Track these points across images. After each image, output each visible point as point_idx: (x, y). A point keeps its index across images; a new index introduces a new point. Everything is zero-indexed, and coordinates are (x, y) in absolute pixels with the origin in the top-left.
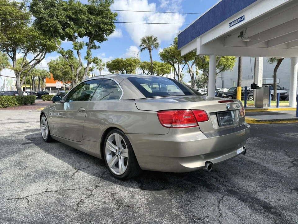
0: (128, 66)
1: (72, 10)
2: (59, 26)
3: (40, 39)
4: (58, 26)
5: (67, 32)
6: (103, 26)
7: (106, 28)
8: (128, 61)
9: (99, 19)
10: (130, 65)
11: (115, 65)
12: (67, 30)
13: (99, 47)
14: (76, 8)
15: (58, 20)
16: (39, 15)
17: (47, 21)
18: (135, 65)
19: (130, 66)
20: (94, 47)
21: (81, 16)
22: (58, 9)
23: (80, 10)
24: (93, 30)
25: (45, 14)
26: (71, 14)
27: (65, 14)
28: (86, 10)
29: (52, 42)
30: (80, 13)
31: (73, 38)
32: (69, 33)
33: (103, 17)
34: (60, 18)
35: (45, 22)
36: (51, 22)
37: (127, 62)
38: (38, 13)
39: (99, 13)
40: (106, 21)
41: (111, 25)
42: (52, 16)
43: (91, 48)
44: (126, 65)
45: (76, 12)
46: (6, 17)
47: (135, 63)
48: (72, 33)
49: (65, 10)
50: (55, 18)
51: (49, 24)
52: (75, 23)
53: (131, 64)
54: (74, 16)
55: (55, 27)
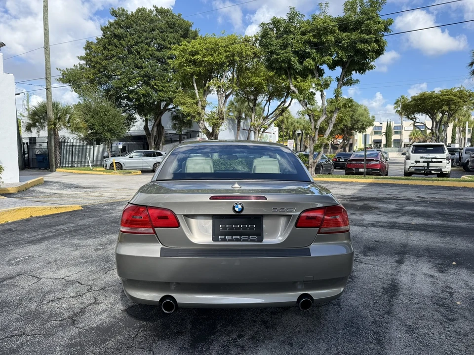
0: (443, 105)
1: (313, 32)
2: (294, 60)
3: (282, 80)
4: (292, 58)
5: (306, 65)
6: (361, 46)
7: (366, 48)
8: (445, 95)
9: (354, 36)
10: (449, 102)
11: (417, 105)
12: (305, 63)
13: (357, 81)
14: (319, 27)
15: (293, 50)
16: (268, 49)
17: (277, 55)
18: (459, 102)
19: (448, 105)
20: (349, 83)
21: (325, 38)
22: (294, 34)
23: (325, 28)
24: (345, 55)
25: (275, 46)
26: (312, 39)
27: (303, 40)
28: (335, 26)
29: (298, 82)
30: (324, 33)
31: (315, 73)
32: (308, 66)
33: (362, 32)
34: (296, 46)
35: (275, 56)
36: (283, 54)
37: (441, 97)
38: (267, 46)
39: (357, 26)
40: (367, 37)
41: (377, 41)
42: (285, 46)
43: (344, 84)
44: (438, 102)
45: (319, 33)
46: (234, 59)
47: (460, 98)
48: (313, 66)
49: (304, 33)
50: (289, 49)
51: (280, 58)
52: (318, 50)
53: (449, 100)
54: (315, 40)
55: (288, 61)
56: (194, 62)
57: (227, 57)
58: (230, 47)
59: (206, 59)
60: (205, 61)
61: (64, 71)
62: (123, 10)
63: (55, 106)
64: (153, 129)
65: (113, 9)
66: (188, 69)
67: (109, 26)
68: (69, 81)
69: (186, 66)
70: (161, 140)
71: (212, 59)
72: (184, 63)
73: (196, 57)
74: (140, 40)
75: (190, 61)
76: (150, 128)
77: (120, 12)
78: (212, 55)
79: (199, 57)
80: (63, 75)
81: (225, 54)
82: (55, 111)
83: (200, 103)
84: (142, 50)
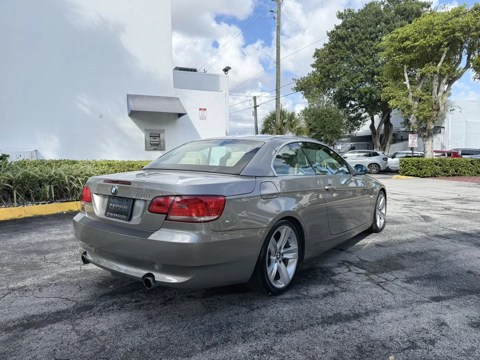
56: (405, 50)
57: (445, 36)
58: (449, 22)
59: (416, 44)
60: (416, 46)
61: (298, 80)
62: (350, 11)
63: (283, 113)
64: (379, 128)
65: (339, 12)
66: (397, 58)
67: (335, 30)
68: (301, 89)
69: (395, 56)
70: (388, 139)
71: (425, 42)
72: (393, 53)
73: (405, 43)
74: (363, 37)
75: (400, 49)
76: (376, 126)
77: (347, 13)
78: (425, 37)
79: (408, 42)
80: (297, 85)
81: (441, 33)
82: (282, 117)
83: (411, 94)
84: (366, 46)
